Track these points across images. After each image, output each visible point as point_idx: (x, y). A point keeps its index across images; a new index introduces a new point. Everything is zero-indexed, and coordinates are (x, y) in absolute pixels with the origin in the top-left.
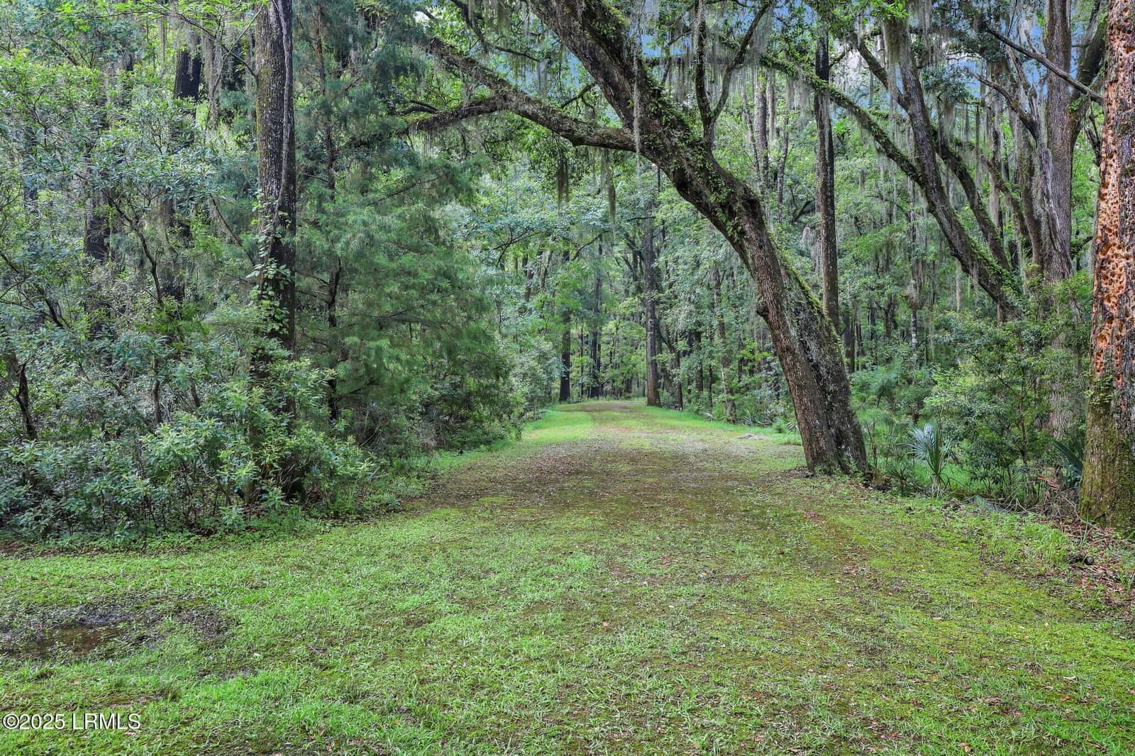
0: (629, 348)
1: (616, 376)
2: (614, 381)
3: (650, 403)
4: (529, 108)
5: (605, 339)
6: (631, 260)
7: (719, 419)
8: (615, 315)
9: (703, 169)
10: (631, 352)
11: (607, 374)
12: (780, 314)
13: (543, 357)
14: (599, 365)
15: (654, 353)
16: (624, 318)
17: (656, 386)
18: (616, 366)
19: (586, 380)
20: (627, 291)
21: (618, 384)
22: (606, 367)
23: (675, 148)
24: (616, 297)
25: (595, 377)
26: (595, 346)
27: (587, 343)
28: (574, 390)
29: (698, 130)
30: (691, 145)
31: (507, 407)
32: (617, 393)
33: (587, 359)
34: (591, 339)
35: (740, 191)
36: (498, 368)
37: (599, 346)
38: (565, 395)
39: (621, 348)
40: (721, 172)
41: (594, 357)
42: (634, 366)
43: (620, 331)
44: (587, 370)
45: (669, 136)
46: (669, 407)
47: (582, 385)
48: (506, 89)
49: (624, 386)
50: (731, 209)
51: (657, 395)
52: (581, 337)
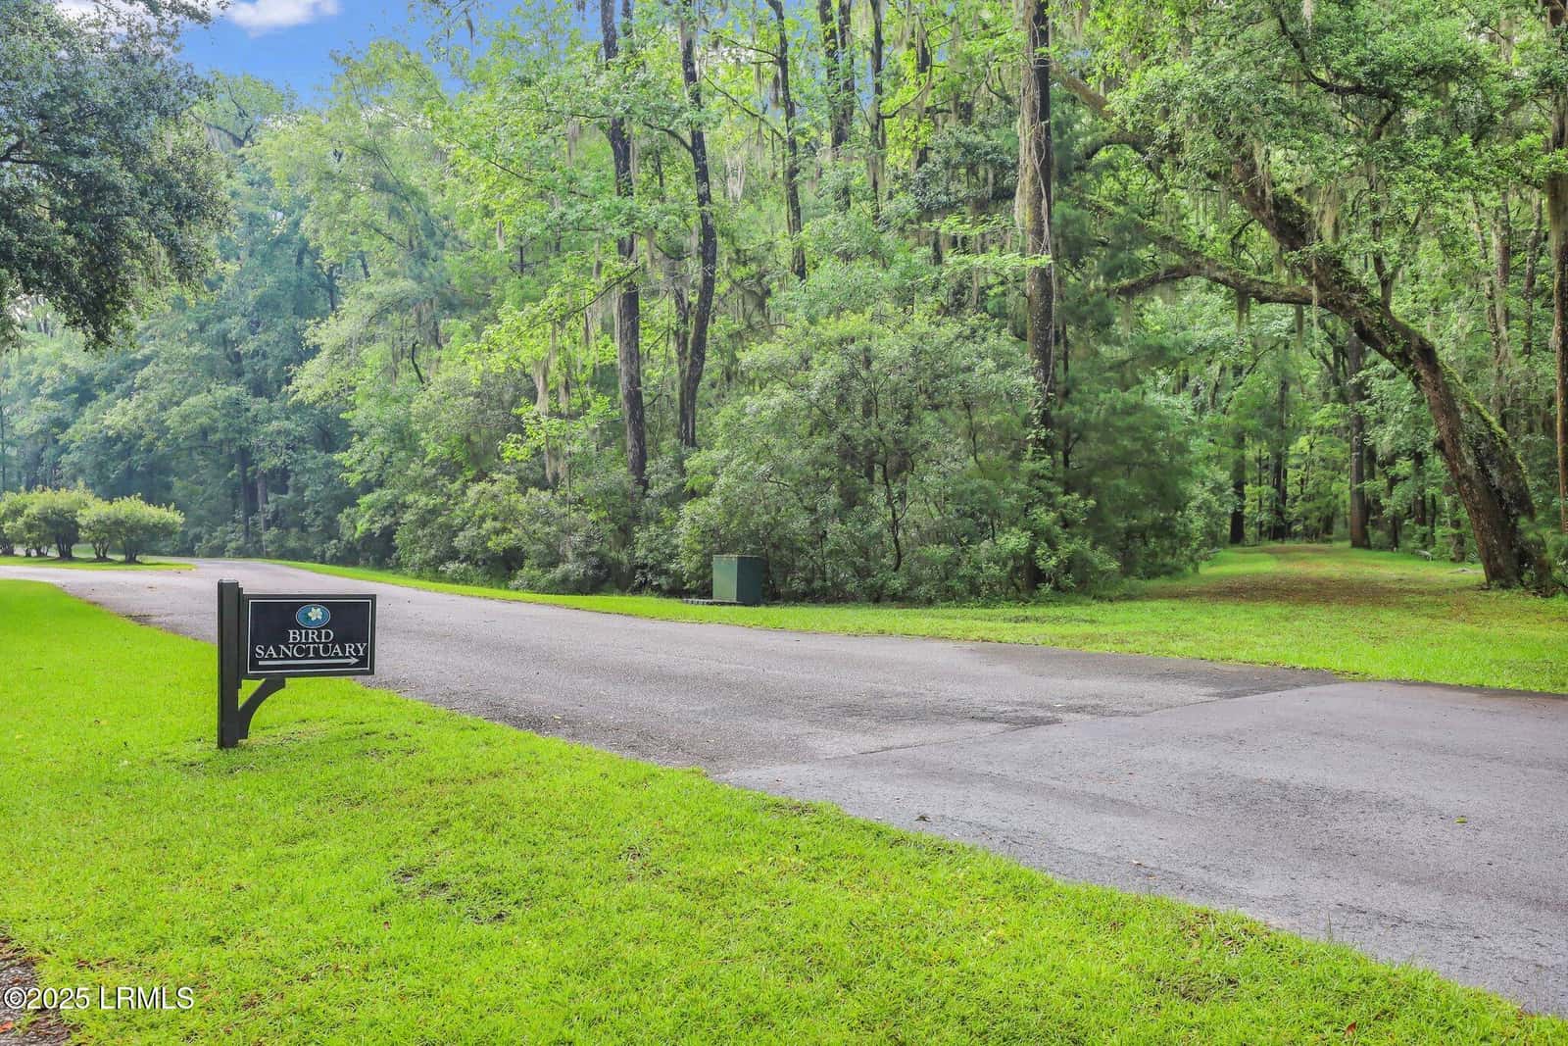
0: (1329, 473)
1: (1311, 511)
2: (1306, 518)
3: (1356, 544)
4: (1220, 275)
5: (1293, 461)
6: (1331, 358)
7: (1440, 558)
8: (1309, 429)
9: (1379, 325)
10: (1332, 479)
11: (1295, 510)
12: (1456, 446)
13: (1218, 489)
14: (1285, 496)
15: (1360, 478)
16: (1321, 431)
17: (1364, 521)
18: (1309, 498)
19: (1265, 517)
20: (1326, 395)
21: (1312, 522)
22: (1295, 499)
23: (1355, 307)
24: (1310, 404)
25: (1279, 513)
26: (1279, 472)
27: (1266, 467)
28: (1250, 532)
29: (1377, 293)
30: (1369, 305)
31: (1186, 539)
32: (1310, 535)
33: (1267, 489)
34: (1273, 462)
35: (1416, 342)
36: (1178, 501)
37: (1285, 472)
38: (1237, 537)
39: (1318, 474)
40: (1397, 326)
41: (1277, 486)
42: (1336, 497)
43: (1315, 450)
44: (1267, 504)
45: (1349, 299)
46: (1381, 548)
47: (1261, 524)
48: (1199, 259)
49: (1321, 526)
50: (1407, 358)
51: (1365, 535)
52: (1259, 460)
